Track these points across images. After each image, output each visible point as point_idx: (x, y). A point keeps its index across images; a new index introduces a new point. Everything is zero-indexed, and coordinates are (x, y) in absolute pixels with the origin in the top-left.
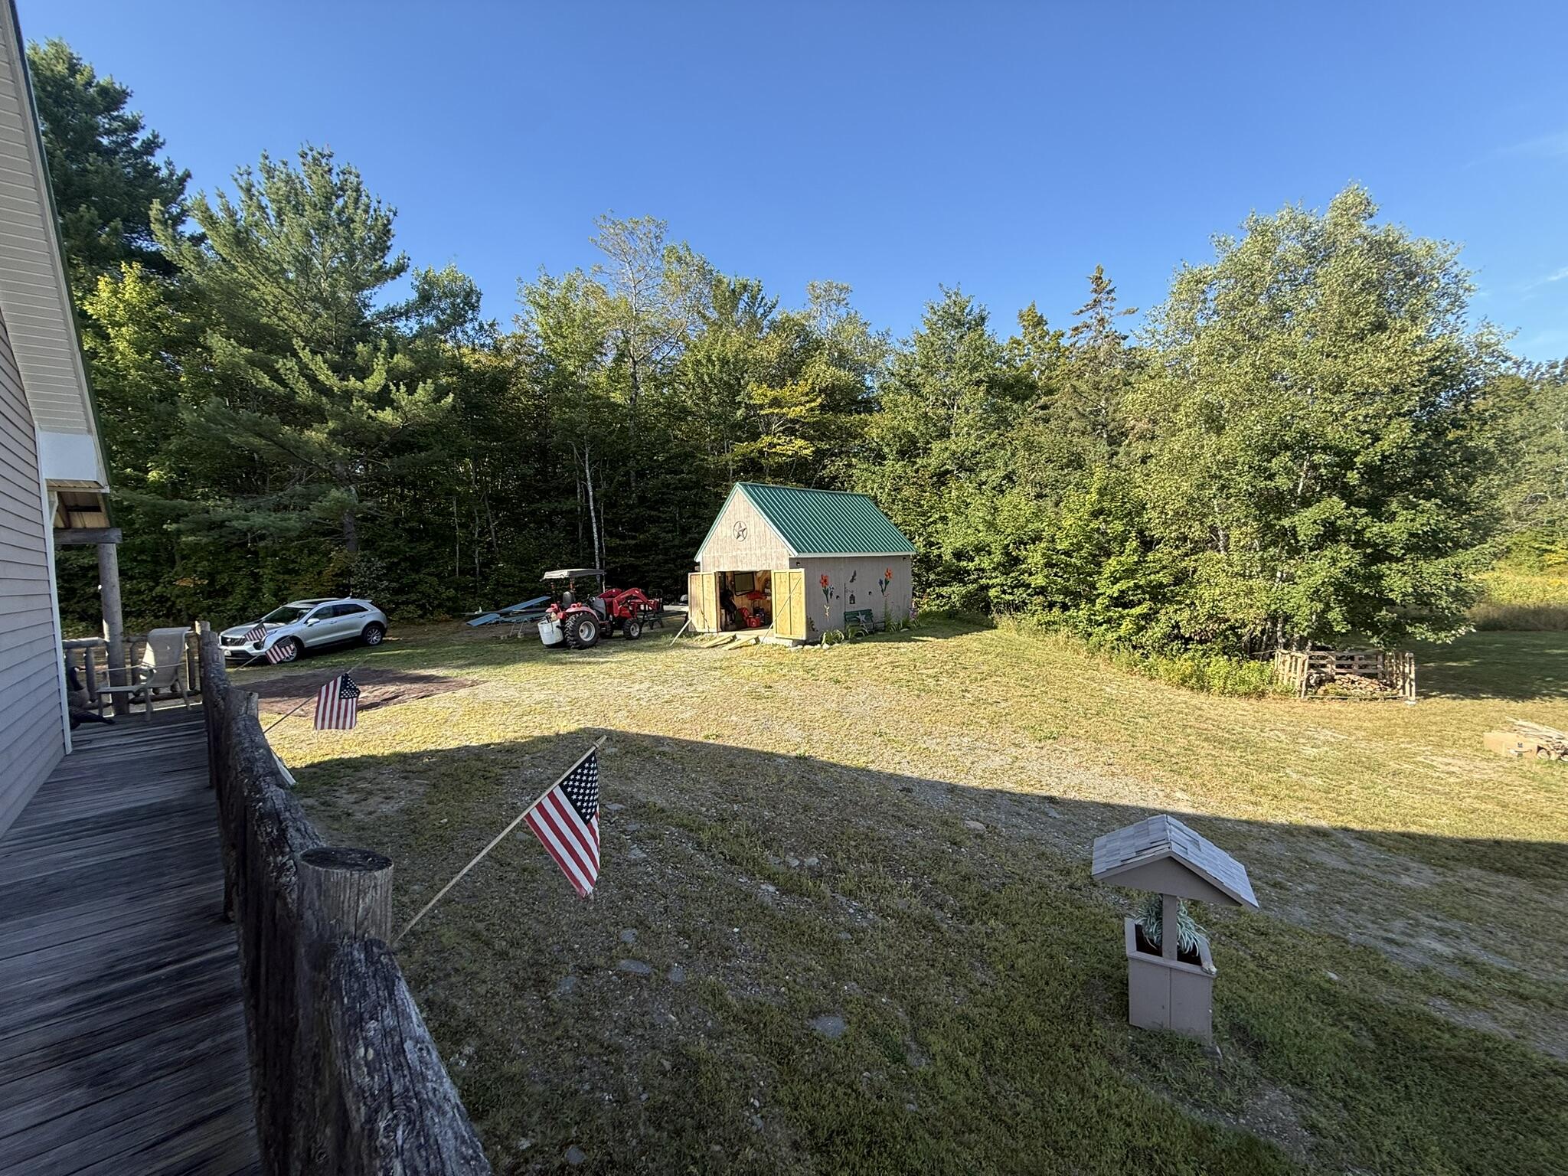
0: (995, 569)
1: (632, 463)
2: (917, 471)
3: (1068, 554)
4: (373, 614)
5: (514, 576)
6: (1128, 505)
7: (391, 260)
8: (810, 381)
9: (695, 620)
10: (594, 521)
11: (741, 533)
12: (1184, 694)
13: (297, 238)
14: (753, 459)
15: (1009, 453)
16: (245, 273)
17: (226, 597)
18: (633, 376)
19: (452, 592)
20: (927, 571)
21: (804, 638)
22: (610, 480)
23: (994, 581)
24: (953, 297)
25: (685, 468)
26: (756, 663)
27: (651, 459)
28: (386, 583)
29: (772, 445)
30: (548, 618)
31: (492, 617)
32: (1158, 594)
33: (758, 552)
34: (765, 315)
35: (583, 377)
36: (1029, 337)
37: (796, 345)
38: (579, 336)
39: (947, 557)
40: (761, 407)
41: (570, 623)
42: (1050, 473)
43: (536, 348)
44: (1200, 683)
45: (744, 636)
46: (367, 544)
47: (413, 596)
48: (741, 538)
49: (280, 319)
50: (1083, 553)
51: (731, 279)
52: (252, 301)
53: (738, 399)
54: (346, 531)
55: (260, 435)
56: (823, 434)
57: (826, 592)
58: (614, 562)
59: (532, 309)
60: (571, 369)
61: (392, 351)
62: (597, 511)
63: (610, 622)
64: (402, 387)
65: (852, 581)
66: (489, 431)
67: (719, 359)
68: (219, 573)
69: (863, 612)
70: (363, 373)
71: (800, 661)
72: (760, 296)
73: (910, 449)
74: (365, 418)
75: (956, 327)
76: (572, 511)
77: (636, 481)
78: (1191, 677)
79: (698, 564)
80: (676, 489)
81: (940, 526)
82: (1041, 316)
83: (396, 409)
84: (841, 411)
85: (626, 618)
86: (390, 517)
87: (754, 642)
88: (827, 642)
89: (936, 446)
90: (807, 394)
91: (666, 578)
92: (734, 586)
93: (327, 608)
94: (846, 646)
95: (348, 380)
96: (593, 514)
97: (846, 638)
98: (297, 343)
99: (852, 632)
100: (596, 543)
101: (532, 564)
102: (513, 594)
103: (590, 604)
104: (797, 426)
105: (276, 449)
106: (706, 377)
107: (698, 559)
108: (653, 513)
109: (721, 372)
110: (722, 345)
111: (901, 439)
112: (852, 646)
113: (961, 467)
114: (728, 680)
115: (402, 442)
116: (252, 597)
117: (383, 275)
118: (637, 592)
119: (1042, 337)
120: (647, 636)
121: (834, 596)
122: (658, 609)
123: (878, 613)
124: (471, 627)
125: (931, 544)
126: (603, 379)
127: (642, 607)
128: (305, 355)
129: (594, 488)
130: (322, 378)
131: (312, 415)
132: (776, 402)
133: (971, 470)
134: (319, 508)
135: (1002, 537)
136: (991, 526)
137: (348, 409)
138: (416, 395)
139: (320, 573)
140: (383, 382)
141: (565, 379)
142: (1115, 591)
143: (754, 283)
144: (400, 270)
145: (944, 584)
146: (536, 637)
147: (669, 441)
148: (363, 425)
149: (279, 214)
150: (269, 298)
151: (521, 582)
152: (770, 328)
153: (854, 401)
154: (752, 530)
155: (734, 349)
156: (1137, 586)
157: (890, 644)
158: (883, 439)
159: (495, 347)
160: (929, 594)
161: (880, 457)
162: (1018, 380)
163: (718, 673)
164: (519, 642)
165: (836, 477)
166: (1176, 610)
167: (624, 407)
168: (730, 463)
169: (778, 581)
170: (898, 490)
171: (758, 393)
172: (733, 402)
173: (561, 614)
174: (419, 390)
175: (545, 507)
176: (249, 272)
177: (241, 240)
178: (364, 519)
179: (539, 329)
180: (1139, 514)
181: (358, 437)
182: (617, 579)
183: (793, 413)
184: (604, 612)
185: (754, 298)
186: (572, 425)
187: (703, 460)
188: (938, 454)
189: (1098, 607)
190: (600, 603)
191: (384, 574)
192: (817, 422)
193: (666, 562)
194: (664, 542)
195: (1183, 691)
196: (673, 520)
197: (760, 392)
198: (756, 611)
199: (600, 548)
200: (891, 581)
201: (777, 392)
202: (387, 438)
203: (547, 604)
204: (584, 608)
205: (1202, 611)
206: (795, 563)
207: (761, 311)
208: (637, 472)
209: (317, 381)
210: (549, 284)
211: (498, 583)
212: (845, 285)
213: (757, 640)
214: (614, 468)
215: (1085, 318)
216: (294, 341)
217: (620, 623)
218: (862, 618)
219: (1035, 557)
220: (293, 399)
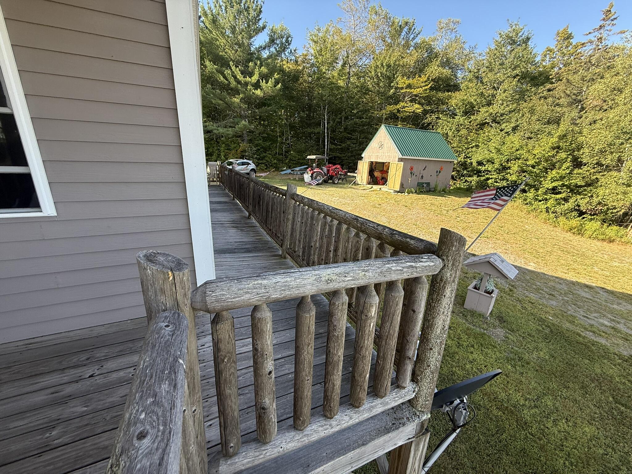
0: (495, 171)
1: (343, 113)
2: (470, 122)
3: (533, 167)
4: (252, 166)
5: (296, 157)
6: (574, 145)
7: (261, 24)
8: (427, 76)
9: (358, 180)
10: (326, 137)
11: (381, 146)
12: (569, 235)
13: (231, 18)
14: (394, 113)
15: (520, 115)
16: (215, 34)
17: (211, 156)
18: (349, 73)
19: (276, 161)
20: (463, 170)
21: (398, 190)
22: (334, 120)
23: (493, 176)
24: (514, 27)
25: (364, 116)
26: (377, 197)
27: (351, 112)
28: (256, 156)
29: (404, 107)
30: (307, 173)
31: (289, 171)
32: (575, 190)
33: (386, 154)
34: (413, 39)
35: (328, 74)
36: (559, 47)
37: (426, 55)
38: (328, 55)
39: (475, 164)
40: (402, 88)
41: (314, 175)
42: (537, 126)
43: (311, 60)
44: (580, 231)
45: (375, 187)
46: (250, 141)
47: (264, 161)
48: (381, 148)
49: (226, 53)
50: (540, 167)
51: (399, 20)
52: (217, 46)
53: (392, 84)
54: (244, 136)
55: (221, 100)
56: (429, 102)
57: (411, 173)
58: (332, 155)
59: (311, 42)
60: (324, 70)
61: (261, 65)
62: (328, 133)
63: (328, 177)
64: (264, 80)
65: (424, 170)
66: (291, 98)
67: (386, 65)
68: (209, 148)
69: (426, 183)
70: (251, 75)
71: (395, 198)
72: (413, 28)
73: (470, 110)
74: (251, 93)
75: (511, 44)
76: (319, 133)
77: (345, 121)
78: (574, 229)
79: (363, 158)
80: (360, 125)
81: (474, 149)
82: (571, 34)
83: (261, 89)
84: (440, 91)
85: (333, 176)
86: (257, 132)
87: (379, 189)
88: (407, 193)
89: (483, 110)
90: (426, 81)
91: (350, 163)
92: (375, 168)
93: (240, 163)
94: (415, 195)
95: (246, 78)
96: (326, 135)
97: (416, 192)
98: (231, 63)
99: (419, 190)
100: (326, 146)
101: (303, 152)
102: (296, 164)
103: (322, 169)
104: (417, 98)
105: (225, 105)
106: (379, 74)
107: (363, 156)
108: (349, 135)
109: (386, 71)
110: (389, 58)
111: (466, 106)
112: (417, 195)
113: (494, 121)
114: (366, 201)
115: (263, 103)
116: (218, 157)
117: (259, 31)
118: (339, 166)
119: (567, 47)
120: (340, 184)
121: (415, 175)
122: (346, 174)
123: (432, 185)
124: (281, 174)
125: (468, 157)
126: (336, 74)
127: (340, 173)
128: (233, 68)
129: (327, 124)
130: (238, 77)
131: (236, 92)
132: (409, 86)
133: (498, 123)
134: (238, 127)
135: (502, 157)
136: (498, 151)
137: (246, 90)
138: (268, 84)
139: (237, 150)
140: (257, 78)
141: (321, 75)
142: (551, 186)
143: (411, 21)
144: (264, 28)
145: (470, 176)
146: (302, 180)
147: (359, 104)
148: (251, 96)
149: (226, 8)
150: (222, 44)
151: (298, 159)
152: (414, 47)
153: (449, 85)
154: (386, 145)
155: (394, 59)
156: (563, 185)
157: (433, 197)
158: (457, 105)
159: (295, 61)
160: (462, 180)
161: (454, 115)
162: (541, 74)
163: (363, 198)
164: (297, 181)
165: (431, 123)
166: (582, 198)
167: (343, 87)
168: (384, 115)
169: (392, 166)
170: (459, 131)
171: (401, 81)
172: (390, 86)
173: (312, 172)
174: (270, 82)
175: (309, 130)
176: (216, 34)
177: (214, 21)
178: (250, 132)
179: (313, 52)
180: (579, 150)
181: (249, 101)
182: (332, 161)
183: (415, 92)
184: (326, 173)
185: (410, 29)
186: (322, 96)
187: (373, 113)
188: (483, 114)
189: (540, 192)
190: (325, 169)
191: (255, 153)
192: (428, 96)
193: (352, 156)
194: (352, 148)
195: (569, 234)
196: (357, 139)
197: (402, 81)
198: (383, 178)
199: (327, 149)
200: (442, 172)
201: (411, 81)
202: (258, 101)
203: (307, 168)
204: (320, 170)
205: (595, 200)
206: (401, 160)
207: (412, 36)
208: (345, 117)
209: (236, 78)
210: (319, 30)
211: (290, 160)
212: (458, 20)
213: (380, 189)
214: (336, 115)
215: (591, 37)
216: (230, 63)
217: (331, 178)
218: (425, 185)
219: (515, 167)
220: (229, 85)
